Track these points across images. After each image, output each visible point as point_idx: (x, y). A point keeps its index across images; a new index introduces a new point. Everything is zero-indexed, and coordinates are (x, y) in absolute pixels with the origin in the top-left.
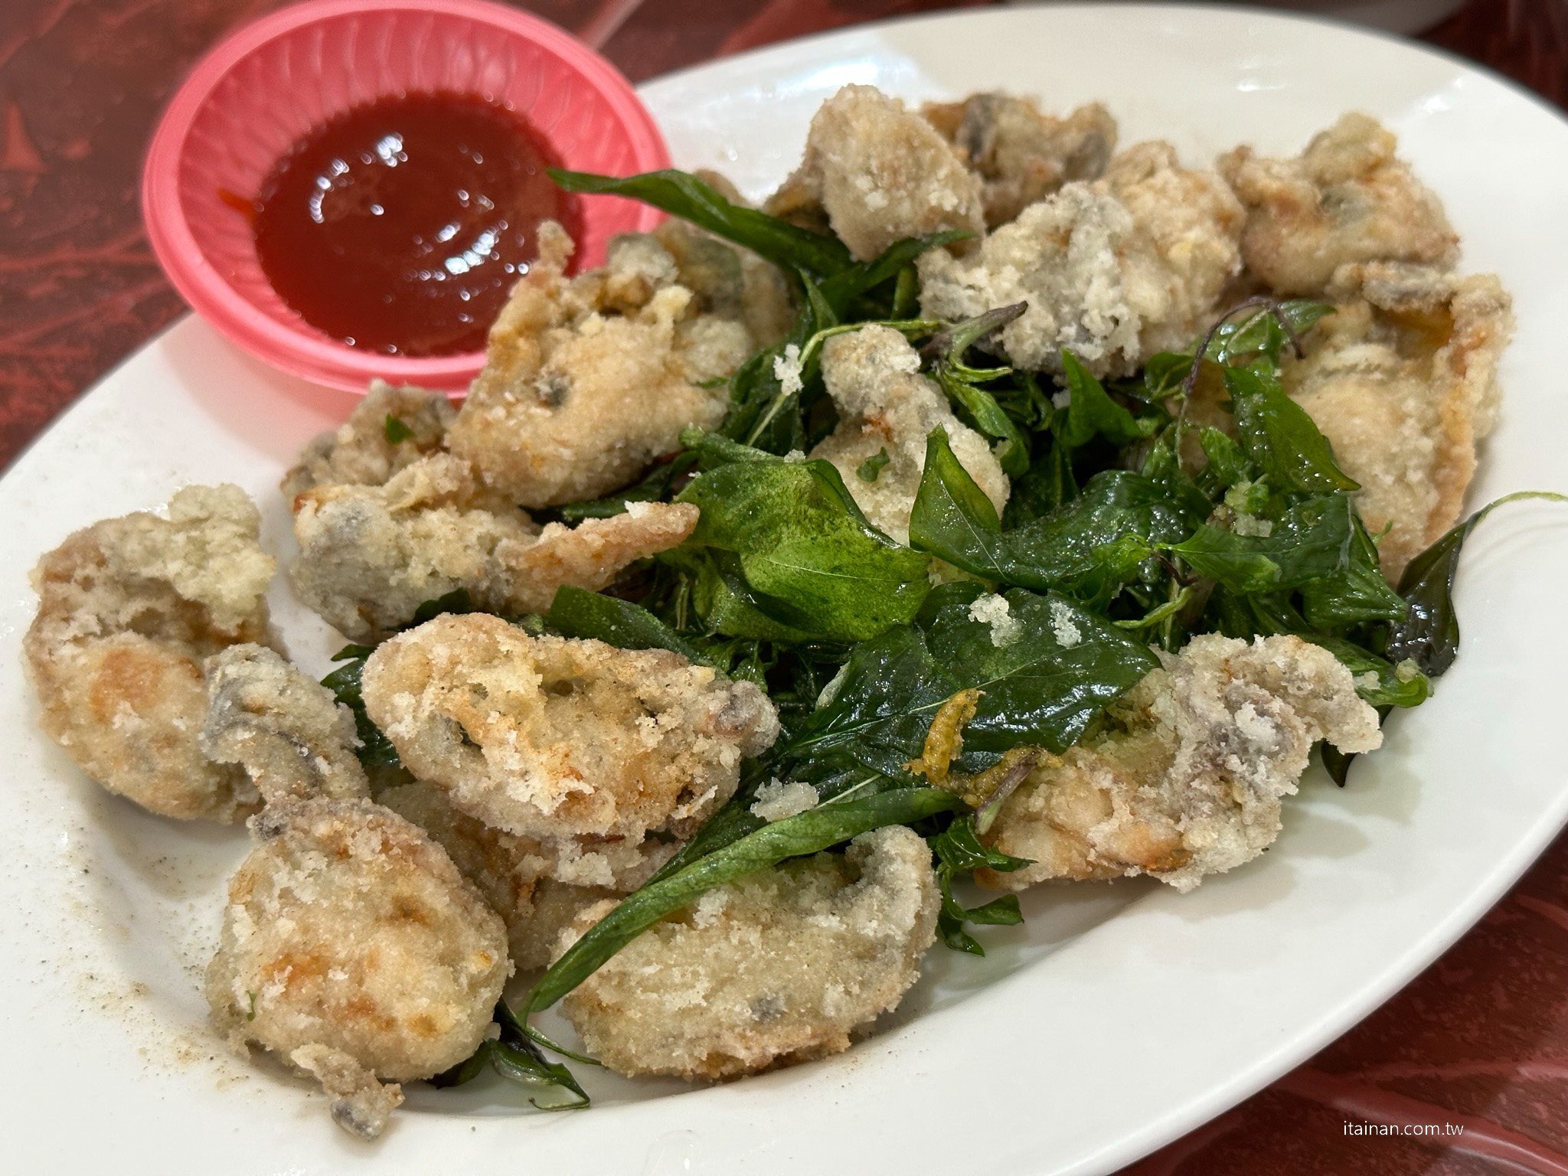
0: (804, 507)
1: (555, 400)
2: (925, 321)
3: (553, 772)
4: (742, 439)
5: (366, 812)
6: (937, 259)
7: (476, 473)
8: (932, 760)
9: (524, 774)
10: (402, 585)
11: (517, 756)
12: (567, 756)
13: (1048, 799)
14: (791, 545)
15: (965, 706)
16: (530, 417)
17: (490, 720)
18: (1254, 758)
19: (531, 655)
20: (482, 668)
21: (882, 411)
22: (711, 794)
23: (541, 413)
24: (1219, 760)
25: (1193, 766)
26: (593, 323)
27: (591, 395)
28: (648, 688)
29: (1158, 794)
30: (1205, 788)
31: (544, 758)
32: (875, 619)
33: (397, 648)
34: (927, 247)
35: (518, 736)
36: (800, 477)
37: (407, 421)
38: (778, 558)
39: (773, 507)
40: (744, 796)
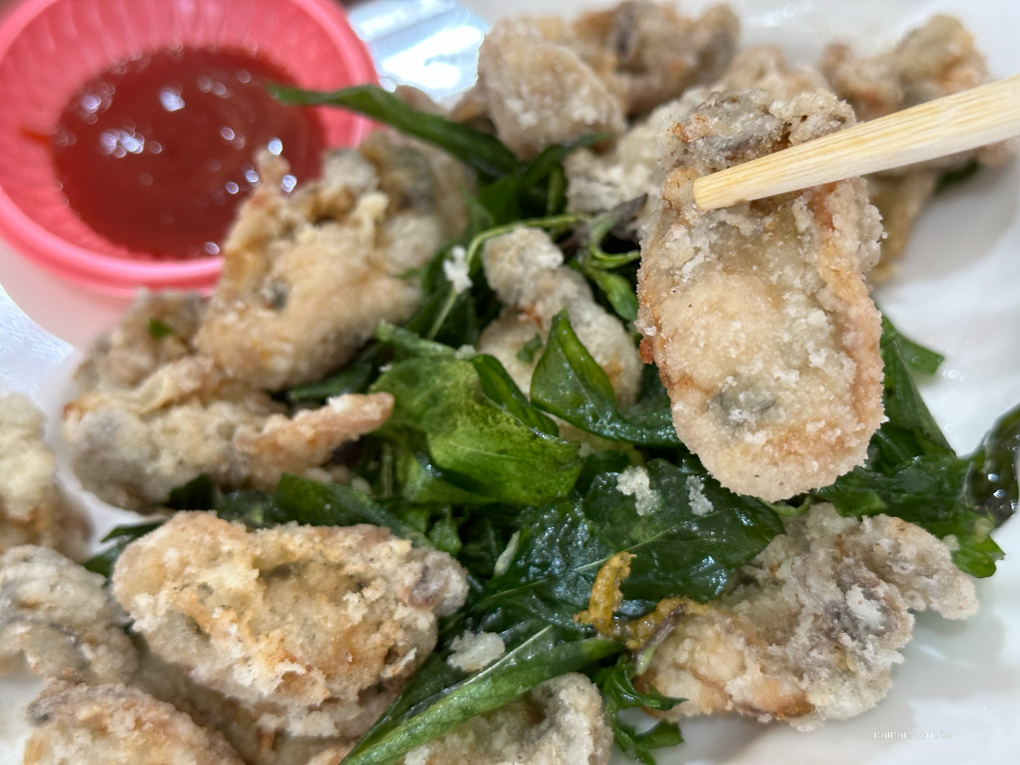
0: (471, 402)
1: (278, 303)
2: (568, 219)
3: (270, 657)
4: (424, 335)
5: (120, 696)
6: (580, 160)
7: (218, 367)
8: (595, 615)
9: (246, 660)
10: (156, 473)
11: (240, 645)
12: (282, 640)
13: (692, 652)
14: (464, 432)
15: (621, 568)
16: (258, 320)
17: (215, 616)
18: (863, 636)
19: (249, 552)
20: (208, 568)
21: (534, 303)
22: (411, 656)
23: (266, 315)
24: (833, 635)
25: (811, 639)
26: (307, 233)
27: (306, 297)
28: (355, 566)
29: (784, 652)
30: (822, 657)
31: (262, 645)
32: (539, 492)
33: (138, 552)
34: (573, 148)
35: (238, 630)
36: (468, 373)
37: (169, 321)
38: (456, 441)
39: (450, 396)
40: (442, 649)
